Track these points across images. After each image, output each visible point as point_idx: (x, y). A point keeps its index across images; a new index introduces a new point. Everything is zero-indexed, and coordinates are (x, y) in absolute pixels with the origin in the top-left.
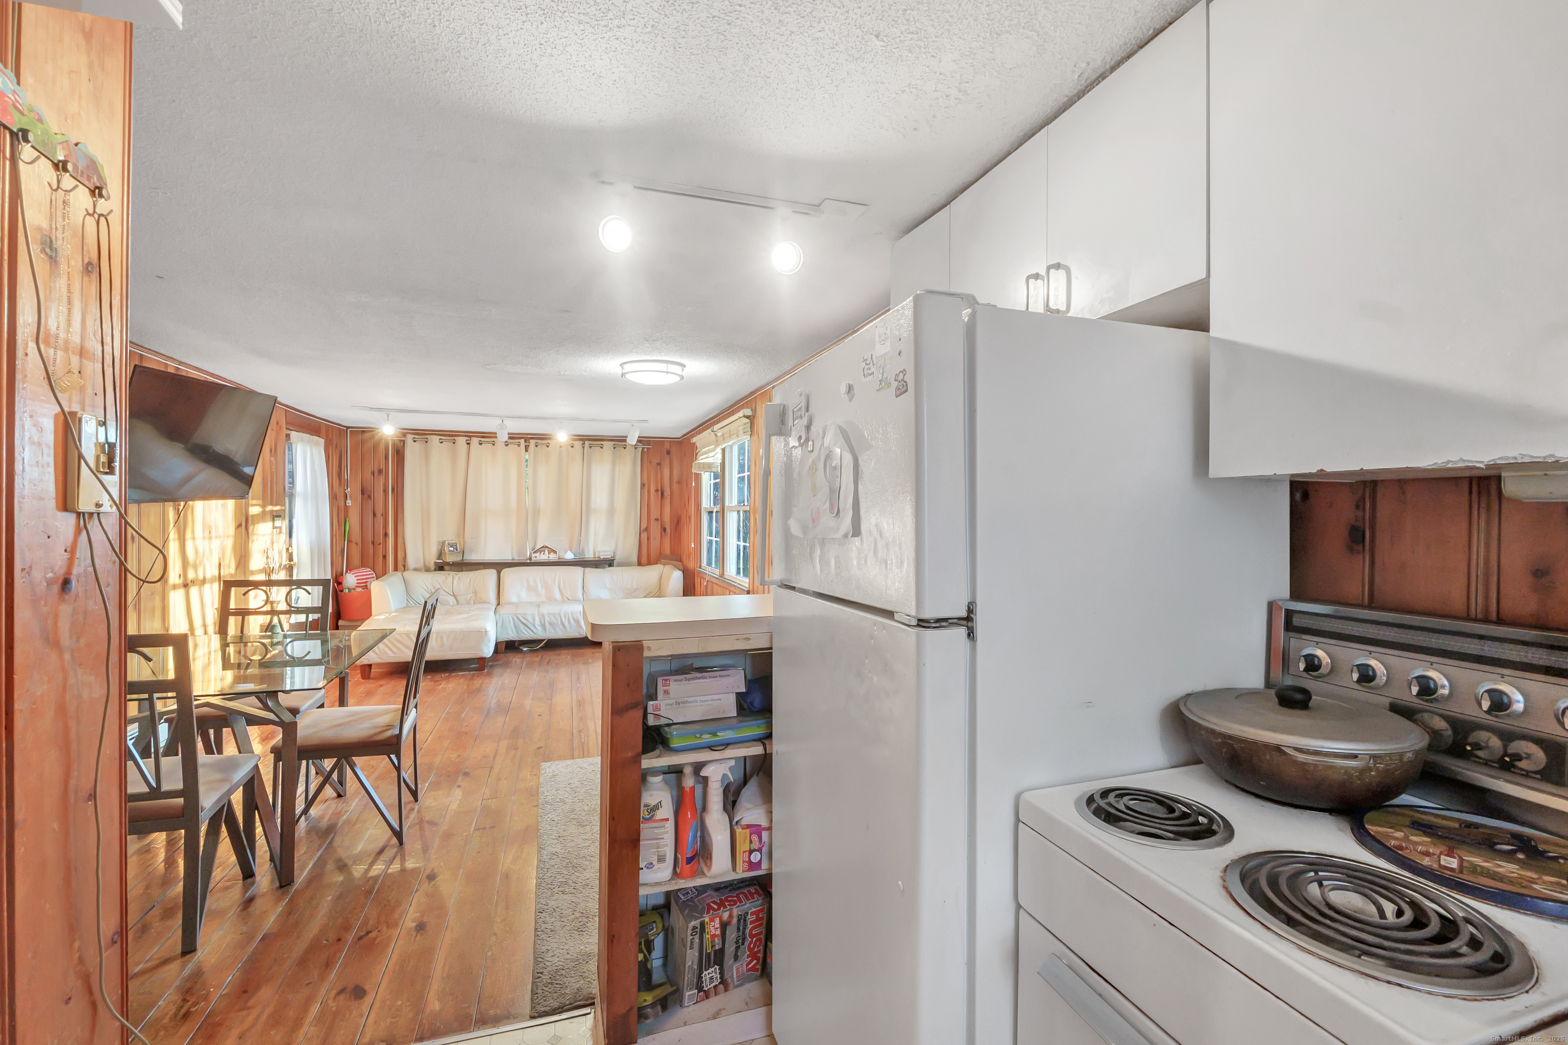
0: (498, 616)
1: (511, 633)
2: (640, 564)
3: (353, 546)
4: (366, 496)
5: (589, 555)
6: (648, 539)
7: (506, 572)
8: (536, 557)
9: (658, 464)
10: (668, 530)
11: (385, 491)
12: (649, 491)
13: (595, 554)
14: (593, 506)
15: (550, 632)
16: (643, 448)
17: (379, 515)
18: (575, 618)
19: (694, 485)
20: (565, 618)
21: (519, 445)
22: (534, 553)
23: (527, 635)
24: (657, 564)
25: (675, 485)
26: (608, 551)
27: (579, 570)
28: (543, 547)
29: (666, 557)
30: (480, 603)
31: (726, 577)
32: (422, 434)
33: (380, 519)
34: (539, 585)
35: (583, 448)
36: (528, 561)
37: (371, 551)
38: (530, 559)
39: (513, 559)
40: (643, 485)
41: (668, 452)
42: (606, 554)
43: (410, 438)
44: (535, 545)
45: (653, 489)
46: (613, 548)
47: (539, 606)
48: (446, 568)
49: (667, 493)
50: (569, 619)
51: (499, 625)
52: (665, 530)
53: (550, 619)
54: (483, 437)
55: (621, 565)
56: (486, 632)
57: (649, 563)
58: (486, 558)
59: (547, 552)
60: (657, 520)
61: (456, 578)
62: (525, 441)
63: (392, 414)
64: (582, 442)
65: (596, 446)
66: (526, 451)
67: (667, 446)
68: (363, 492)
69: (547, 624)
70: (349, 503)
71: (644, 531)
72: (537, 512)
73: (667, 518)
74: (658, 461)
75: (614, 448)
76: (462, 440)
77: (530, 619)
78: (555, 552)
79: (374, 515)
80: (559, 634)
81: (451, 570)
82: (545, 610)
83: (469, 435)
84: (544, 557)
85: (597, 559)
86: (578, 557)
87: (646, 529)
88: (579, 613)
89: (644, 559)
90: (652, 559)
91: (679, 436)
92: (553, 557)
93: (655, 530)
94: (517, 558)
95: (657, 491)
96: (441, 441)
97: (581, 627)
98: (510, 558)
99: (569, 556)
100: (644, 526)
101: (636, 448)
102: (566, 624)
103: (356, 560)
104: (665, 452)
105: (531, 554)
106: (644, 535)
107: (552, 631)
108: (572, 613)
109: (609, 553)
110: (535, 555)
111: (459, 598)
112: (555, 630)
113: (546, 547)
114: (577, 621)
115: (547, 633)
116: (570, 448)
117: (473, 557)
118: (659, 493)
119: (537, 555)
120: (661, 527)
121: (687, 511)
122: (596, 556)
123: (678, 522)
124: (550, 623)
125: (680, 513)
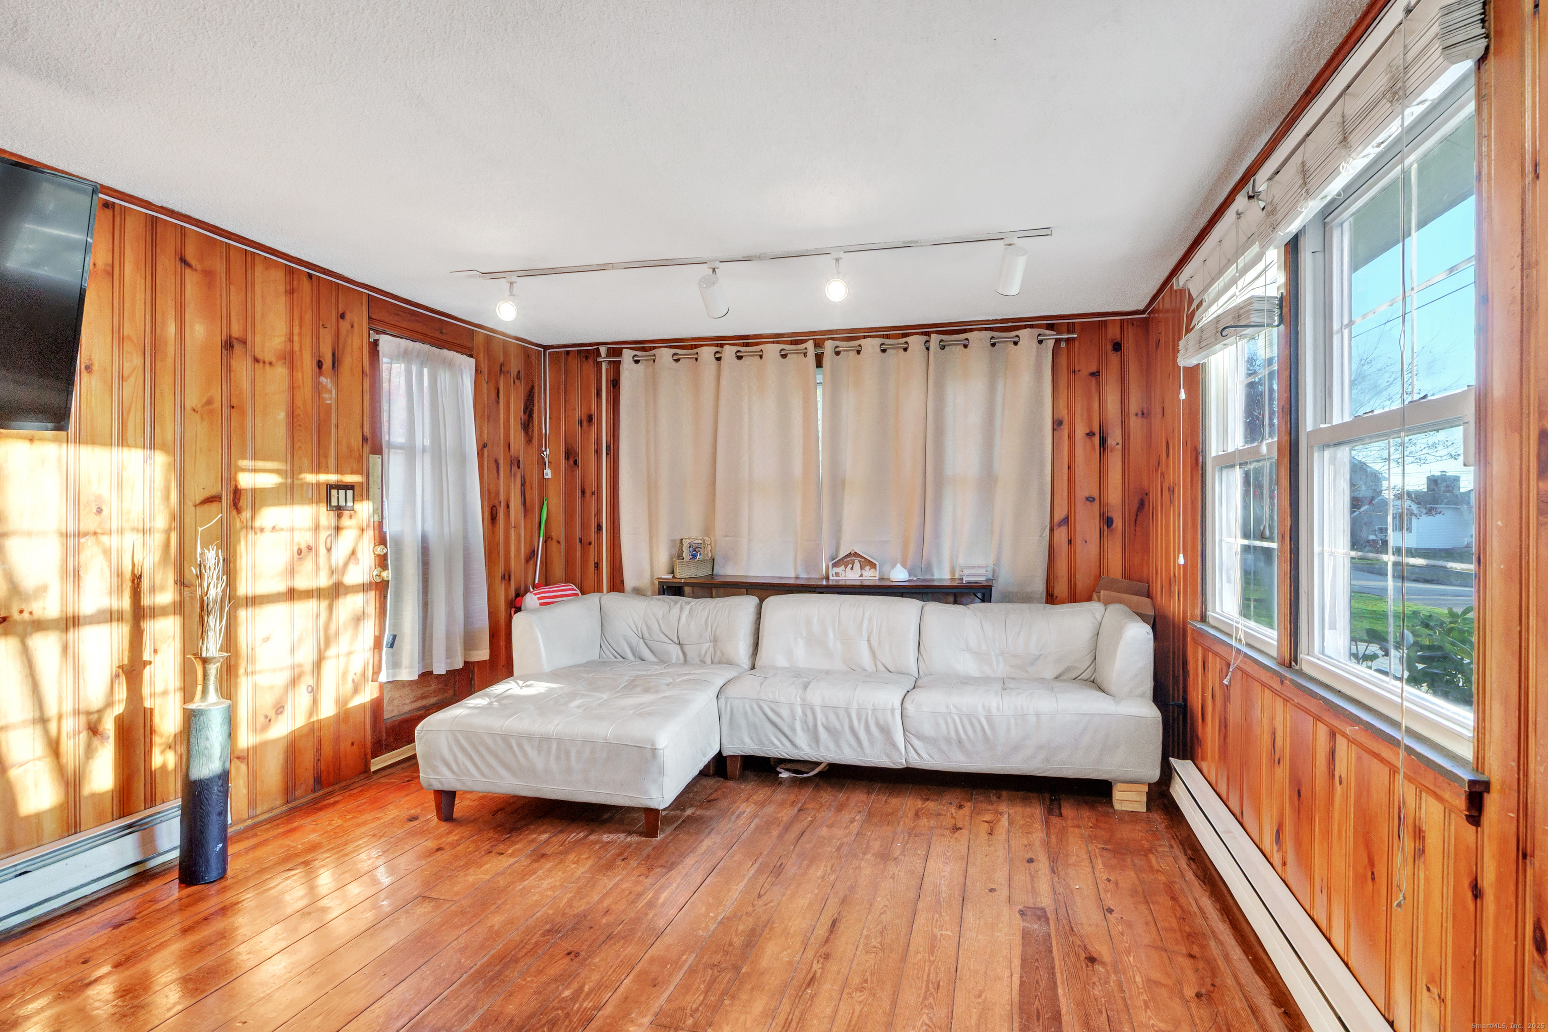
0: (722, 701)
1: (747, 740)
2: (1051, 598)
3: (553, 545)
4: (571, 462)
5: (942, 575)
6: (1070, 542)
7: (773, 603)
8: (837, 574)
9: (1092, 374)
10: (1118, 523)
11: (598, 452)
12: (1071, 437)
13: (953, 572)
14: (949, 471)
15: (828, 749)
16: (1058, 341)
17: (589, 493)
18: (882, 722)
19: (1183, 396)
20: (859, 719)
21: (806, 354)
22: (835, 565)
23: (777, 748)
24: (1089, 599)
25: (1135, 423)
26: (979, 567)
27: (910, 607)
28: (851, 555)
29: (1112, 586)
30: (720, 662)
31: (1306, 669)
32: (644, 347)
33: (591, 501)
34: (831, 634)
35: (928, 349)
36: (824, 583)
37: (578, 554)
38: (827, 578)
39: (797, 578)
40: (1057, 424)
41: (1117, 347)
42: (975, 574)
43: (627, 355)
44: (836, 551)
45: (1080, 431)
46: (991, 562)
47: (806, 686)
49: (1115, 438)
50: (867, 724)
51: (726, 719)
52: (1109, 522)
53: (827, 718)
54: (747, 345)
55: (1009, 598)
56: (654, 750)
57: (1073, 598)
58: (751, 574)
59: (857, 565)
60: (1091, 499)
61: (687, 609)
62: (817, 348)
64: (925, 338)
65: (955, 343)
66: (819, 365)
67: (1113, 332)
68: (568, 455)
69: (821, 729)
70: (548, 473)
71: (1060, 525)
72: (838, 484)
73: (1114, 495)
74: (1094, 369)
75: (993, 345)
76: (707, 353)
77: (785, 712)
78: (873, 566)
79: (583, 493)
80: (849, 756)
82: (818, 695)
83: (719, 341)
84: (851, 575)
85: (958, 583)
86: (921, 577)
87: (1066, 521)
88: (889, 713)
89: (1061, 588)
90: (1080, 586)
91: (1142, 307)
92: (870, 576)
93: (1087, 522)
94: (805, 576)
95: (1090, 434)
96: (675, 357)
97: (894, 745)
98: (793, 575)
99: (899, 575)
100: (1060, 514)
101: (1040, 342)
102: (862, 735)
103: (558, 569)
104: (1109, 347)
105: (826, 569)
106: (1062, 535)
107: (832, 746)
108: (874, 710)
109: (983, 571)
110: (836, 570)
111: (686, 648)
112: (838, 745)
113: (856, 555)
114: (886, 731)
115: (822, 749)
116: (901, 351)
117: (730, 571)
118: (1096, 439)
119: (840, 570)
120: (1102, 515)
121: (1162, 474)
122: (957, 576)
123: (1142, 504)
124: (827, 728)
125: (1145, 483)
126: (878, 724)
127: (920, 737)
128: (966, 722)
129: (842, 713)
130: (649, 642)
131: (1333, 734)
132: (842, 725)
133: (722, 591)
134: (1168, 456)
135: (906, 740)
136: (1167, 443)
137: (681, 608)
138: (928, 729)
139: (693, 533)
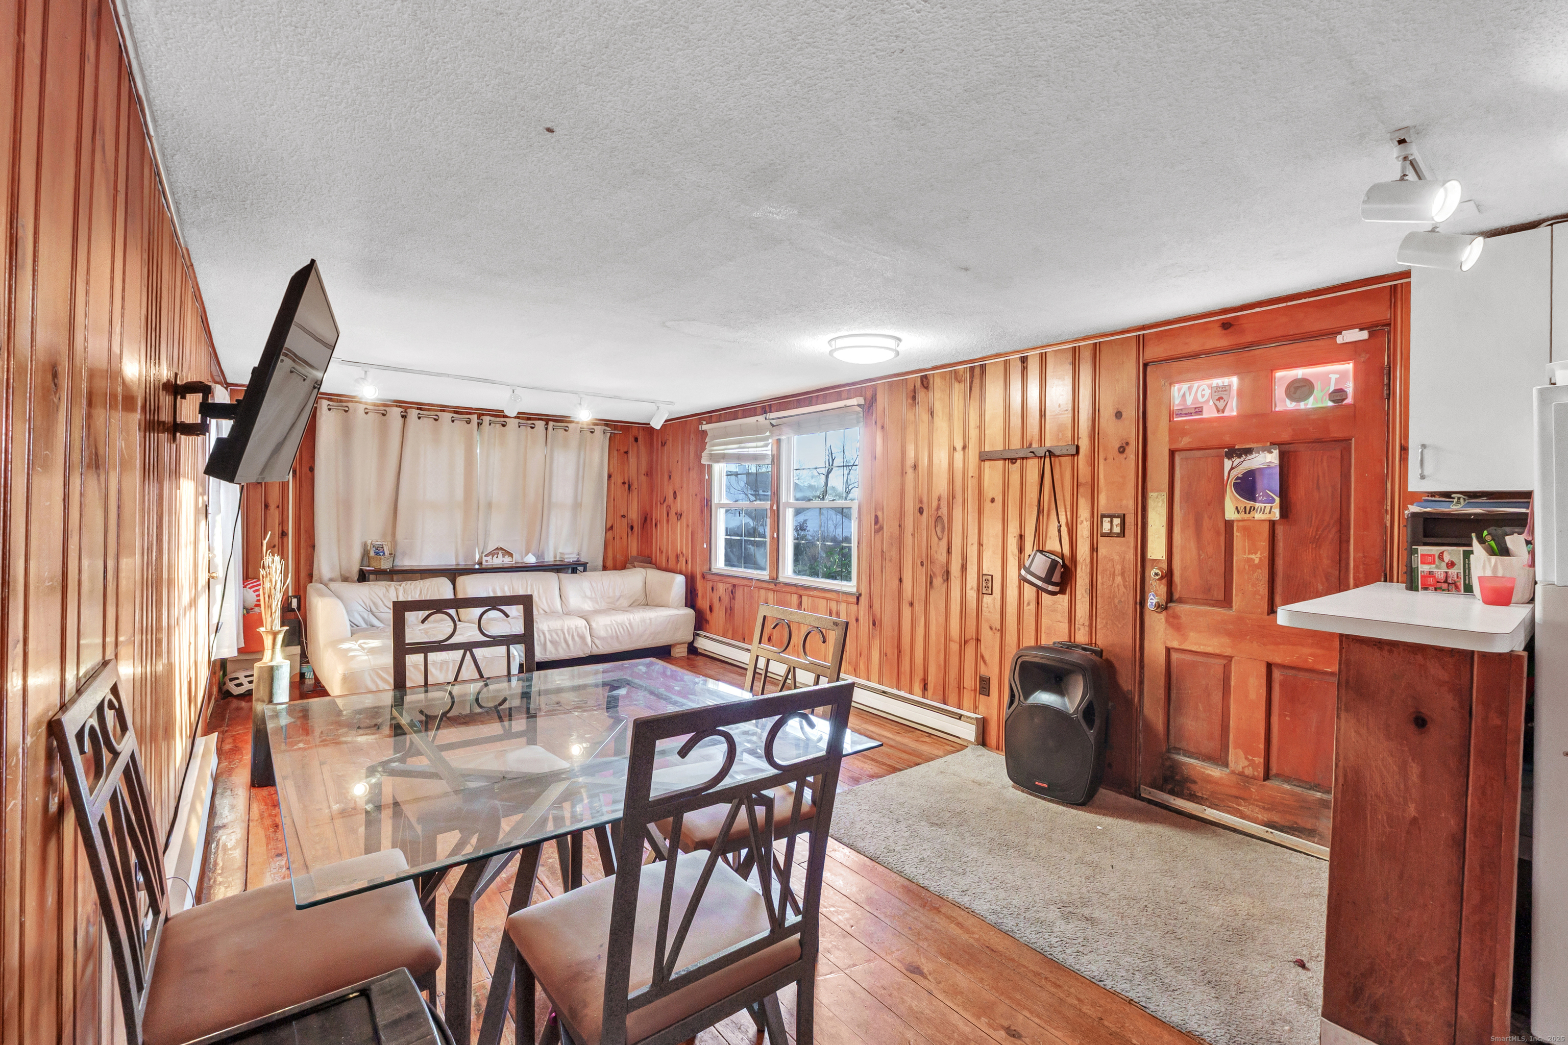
2: (605, 568)
5: (549, 558)
6: (614, 539)
7: (460, 580)
8: (487, 561)
9: (626, 452)
10: (635, 529)
12: (616, 484)
13: (555, 557)
14: (554, 500)
16: (612, 434)
17: (272, 507)
21: (469, 422)
22: (486, 556)
24: (624, 567)
25: (642, 478)
26: (573, 553)
28: (497, 549)
29: (635, 559)
32: (343, 400)
33: (274, 514)
35: (547, 429)
36: (477, 567)
38: (480, 563)
39: (458, 565)
40: (610, 477)
41: (635, 440)
42: (571, 558)
43: (324, 404)
44: (485, 547)
45: (620, 481)
46: (576, 551)
48: (372, 577)
49: (635, 486)
52: (632, 528)
54: (426, 410)
55: (585, 570)
57: (616, 567)
58: (423, 564)
59: (500, 555)
60: (623, 516)
62: (478, 418)
63: (372, 372)
64: (544, 423)
65: (558, 427)
66: (479, 430)
67: (635, 432)
71: (610, 529)
72: (488, 505)
73: (634, 514)
74: (626, 450)
75: (581, 431)
76: (397, 414)
78: (511, 555)
79: (267, 506)
81: (377, 580)
83: (408, 405)
84: (498, 561)
85: (558, 563)
86: (542, 561)
87: (612, 527)
88: (583, 630)
89: (610, 563)
90: (617, 561)
92: (508, 561)
93: (621, 527)
94: (468, 566)
95: (624, 483)
96: (366, 411)
97: (586, 644)
98: (454, 563)
99: (531, 559)
100: (611, 524)
101: (604, 433)
102: (570, 642)
104: (632, 439)
105: (481, 558)
106: (610, 535)
110: (486, 558)
112: (556, 649)
113: (501, 549)
114: (582, 638)
115: (548, 653)
116: (529, 428)
117: (406, 563)
118: (626, 486)
119: (489, 558)
120: (628, 524)
121: (669, 507)
122: (558, 559)
123: (646, 519)
124: (551, 642)
125: (648, 509)
126: (578, 635)
127: (598, 638)
128: (620, 627)
129: (560, 632)
130: (377, 614)
131: (800, 597)
132: (560, 639)
133: (400, 576)
134: (675, 498)
135: (592, 641)
136: (675, 493)
137: (396, 590)
138: (602, 633)
139: (374, 536)
